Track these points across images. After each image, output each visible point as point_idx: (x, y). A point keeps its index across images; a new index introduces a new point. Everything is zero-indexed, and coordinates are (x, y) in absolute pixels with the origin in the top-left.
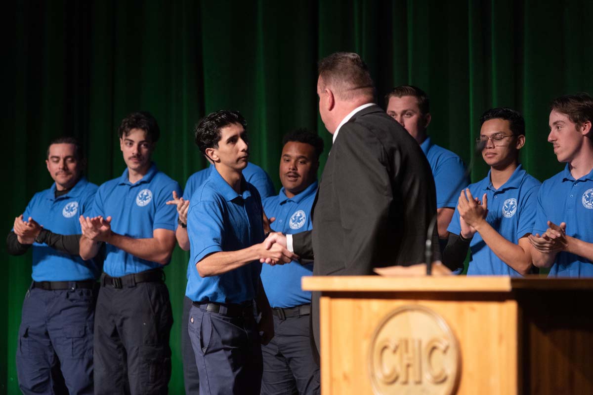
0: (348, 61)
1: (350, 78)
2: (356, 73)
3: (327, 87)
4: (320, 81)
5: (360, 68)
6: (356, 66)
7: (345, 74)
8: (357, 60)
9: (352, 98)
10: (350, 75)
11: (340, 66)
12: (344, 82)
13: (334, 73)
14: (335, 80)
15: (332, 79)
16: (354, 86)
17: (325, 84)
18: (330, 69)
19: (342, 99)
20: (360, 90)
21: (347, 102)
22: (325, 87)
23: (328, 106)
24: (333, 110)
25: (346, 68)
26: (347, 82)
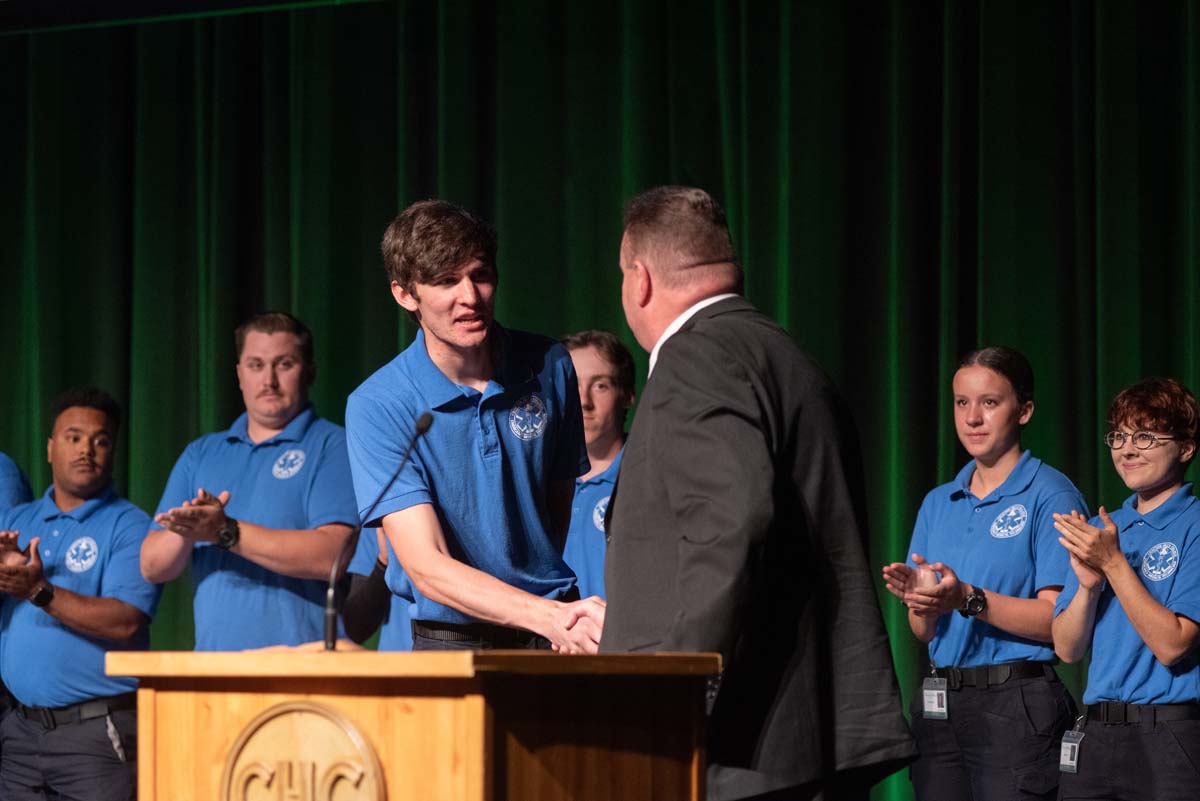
0: (685, 207)
1: (685, 244)
2: (699, 231)
3: (638, 257)
4: (626, 243)
5: (709, 224)
6: (700, 219)
7: (677, 235)
8: (702, 204)
9: (687, 284)
10: (687, 238)
11: (666, 217)
12: (673, 252)
13: (654, 232)
14: (654, 246)
15: (649, 243)
16: (692, 260)
17: (635, 251)
18: (647, 222)
19: (667, 284)
20: (704, 269)
21: (675, 291)
22: (633, 259)
23: (639, 297)
24: (649, 306)
25: (680, 223)
26: (679, 252)
